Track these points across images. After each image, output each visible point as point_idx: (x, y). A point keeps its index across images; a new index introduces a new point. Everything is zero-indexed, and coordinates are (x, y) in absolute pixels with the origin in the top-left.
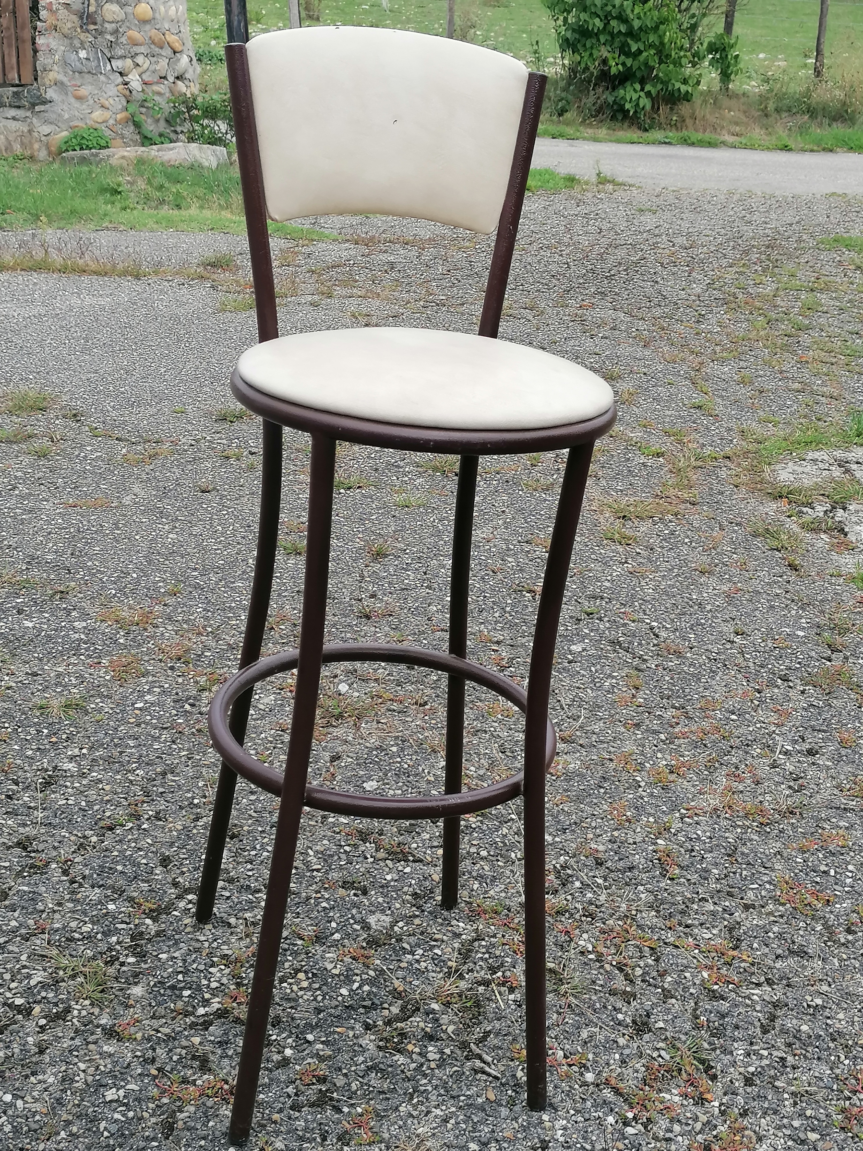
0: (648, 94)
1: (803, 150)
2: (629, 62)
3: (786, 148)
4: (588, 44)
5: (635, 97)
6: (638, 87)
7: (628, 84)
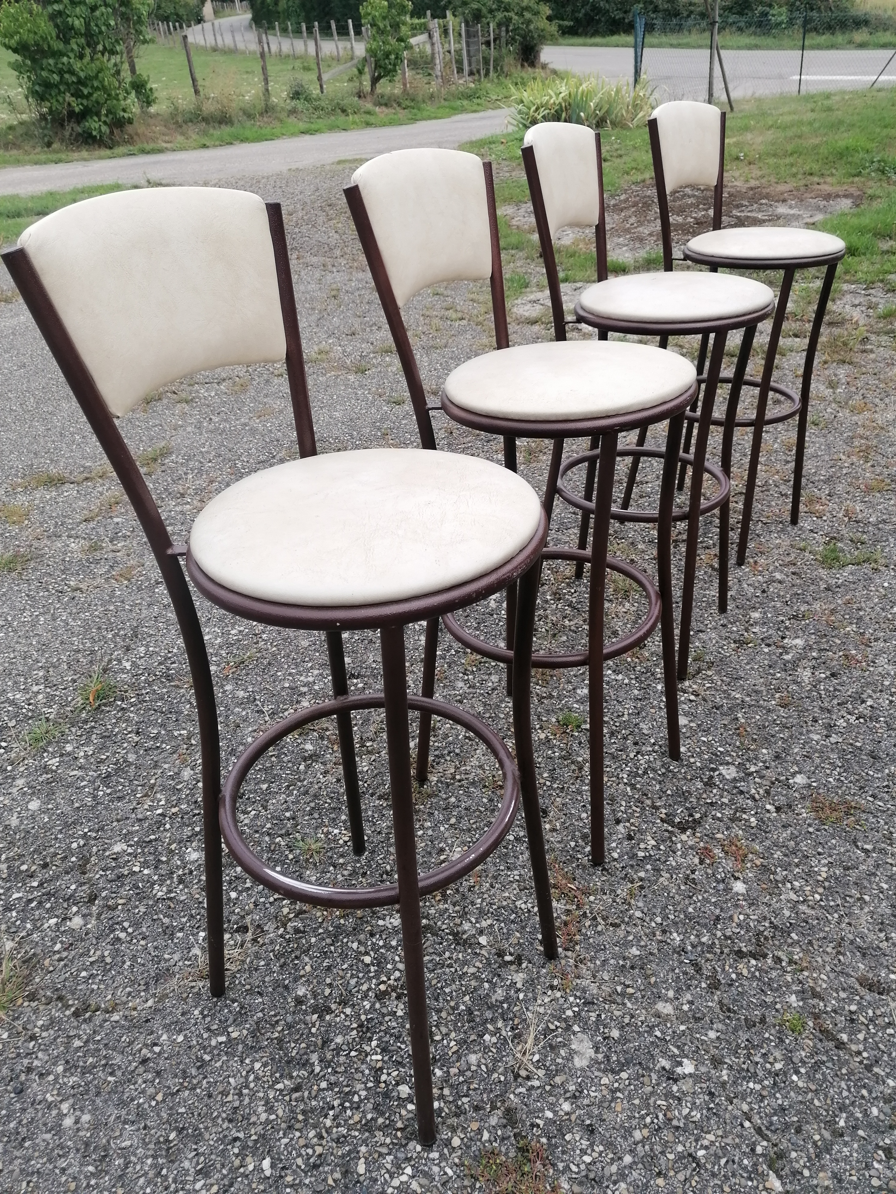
0: (105, 123)
1: (215, 146)
2: (85, 102)
3: (204, 146)
4: (53, 94)
5: (97, 126)
6: (96, 118)
7: (88, 117)
